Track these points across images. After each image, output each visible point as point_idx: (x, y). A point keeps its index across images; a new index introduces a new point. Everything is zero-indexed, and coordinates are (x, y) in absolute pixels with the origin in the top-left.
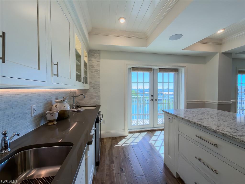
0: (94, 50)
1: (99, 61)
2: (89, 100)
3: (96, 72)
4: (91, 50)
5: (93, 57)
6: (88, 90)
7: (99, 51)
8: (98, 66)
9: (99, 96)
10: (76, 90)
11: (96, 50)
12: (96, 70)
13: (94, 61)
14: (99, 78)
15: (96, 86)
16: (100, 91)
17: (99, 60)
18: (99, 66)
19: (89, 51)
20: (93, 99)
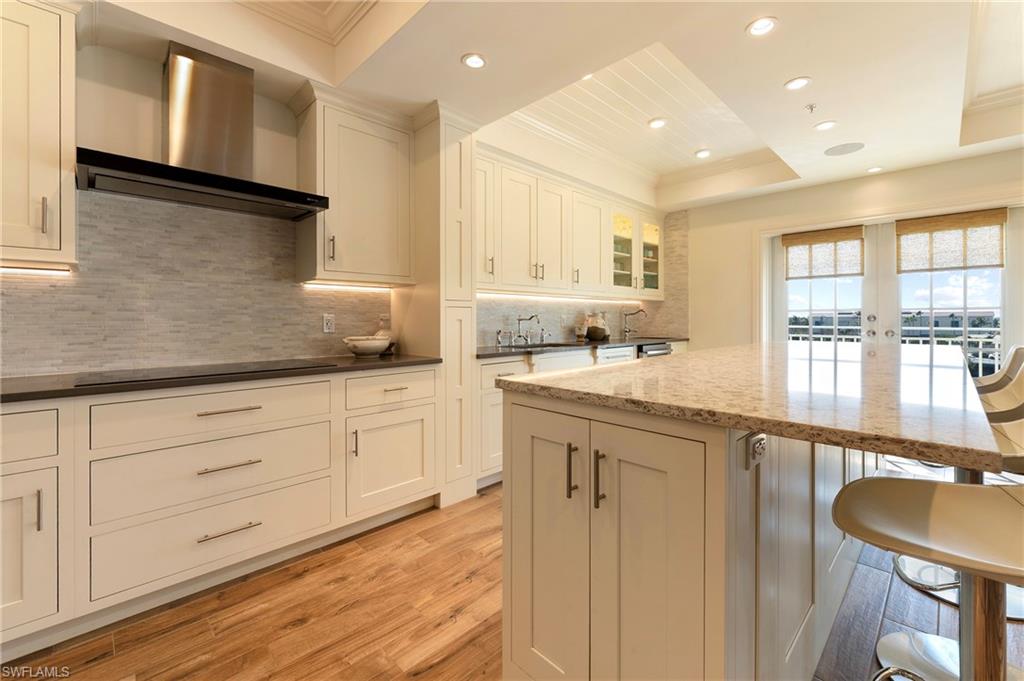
1: (686, 236)
4: (670, 213)
6: (661, 302)
7: (686, 211)
8: (685, 246)
9: (686, 316)
12: (680, 255)
13: (676, 235)
14: (687, 274)
15: (679, 293)
16: (687, 305)
18: (687, 247)
19: (666, 217)
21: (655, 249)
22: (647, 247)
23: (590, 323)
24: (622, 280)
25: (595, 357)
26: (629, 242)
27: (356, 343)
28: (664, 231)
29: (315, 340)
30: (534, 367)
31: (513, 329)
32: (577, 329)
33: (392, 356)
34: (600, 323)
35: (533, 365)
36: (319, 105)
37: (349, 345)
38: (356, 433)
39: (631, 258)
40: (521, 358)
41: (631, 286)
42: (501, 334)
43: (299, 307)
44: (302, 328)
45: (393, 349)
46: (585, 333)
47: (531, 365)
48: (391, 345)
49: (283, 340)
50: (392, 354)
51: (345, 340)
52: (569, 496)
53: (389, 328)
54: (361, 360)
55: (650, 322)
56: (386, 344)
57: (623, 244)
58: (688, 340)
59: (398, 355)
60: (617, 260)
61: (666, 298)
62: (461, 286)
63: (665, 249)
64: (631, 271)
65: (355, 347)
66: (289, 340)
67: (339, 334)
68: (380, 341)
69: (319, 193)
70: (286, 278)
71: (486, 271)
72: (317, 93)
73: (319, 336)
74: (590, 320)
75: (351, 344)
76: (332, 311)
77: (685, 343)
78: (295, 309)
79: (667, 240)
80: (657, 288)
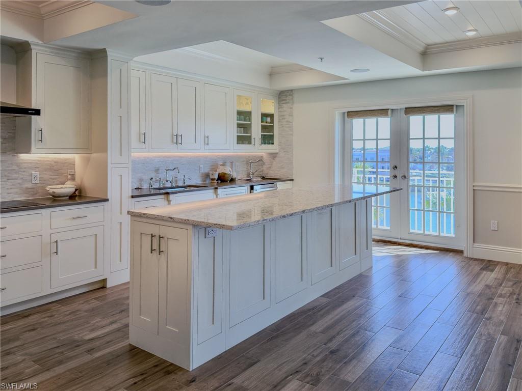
0: (285, 91)
1: (291, 108)
2: (278, 169)
3: (287, 126)
5: (284, 102)
6: (277, 153)
7: (292, 90)
8: (291, 115)
10: (264, 153)
11: (288, 91)
14: (292, 134)
17: (291, 106)
18: (292, 116)
19: (280, 93)
20: (283, 168)
21: (271, 116)
22: (264, 116)
23: (221, 170)
24: (244, 139)
25: (217, 195)
26: (250, 113)
27: (55, 190)
28: (279, 103)
29: (27, 188)
30: (172, 202)
31: (162, 175)
32: (210, 175)
33: (77, 197)
34: (227, 170)
35: (170, 201)
36: (34, 52)
37: (50, 191)
38: (57, 242)
39: (251, 124)
40: (163, 196)
41: (251, 144)
42: (154, 179)
43: (17, 168)
44: (19, 181)
45: (76, 193)
46: (216, 178)
47: (169, 201)
48: (76, 190)
49: (8, 189)
50: (76, 196)
51: (47, 188)
52: (152, 253)
53: (73, 179)
54: (56, 200)
55: (270, 167)
56: (73, 190)
57: (244, 115)
58: (293, 180)
59: (80, 196)
60: (239, 126)
61: (280, 151)
62: (121, 155)
63: (280, 116)
64: (251, 134)
65: (54, 192)
66: (11, 189)
67: (41, 184)
68: (68, 188)
69: (33, 107)
70: (9, 151)
71: (140, 141)
72: (32, 47)
73: (30, 185)
74: (221, 167)
75: (51, 191)
76: (37, 170)
77: (291, 182)
78: (14, 170)
79: (280, 110)
80: (273, 144)
